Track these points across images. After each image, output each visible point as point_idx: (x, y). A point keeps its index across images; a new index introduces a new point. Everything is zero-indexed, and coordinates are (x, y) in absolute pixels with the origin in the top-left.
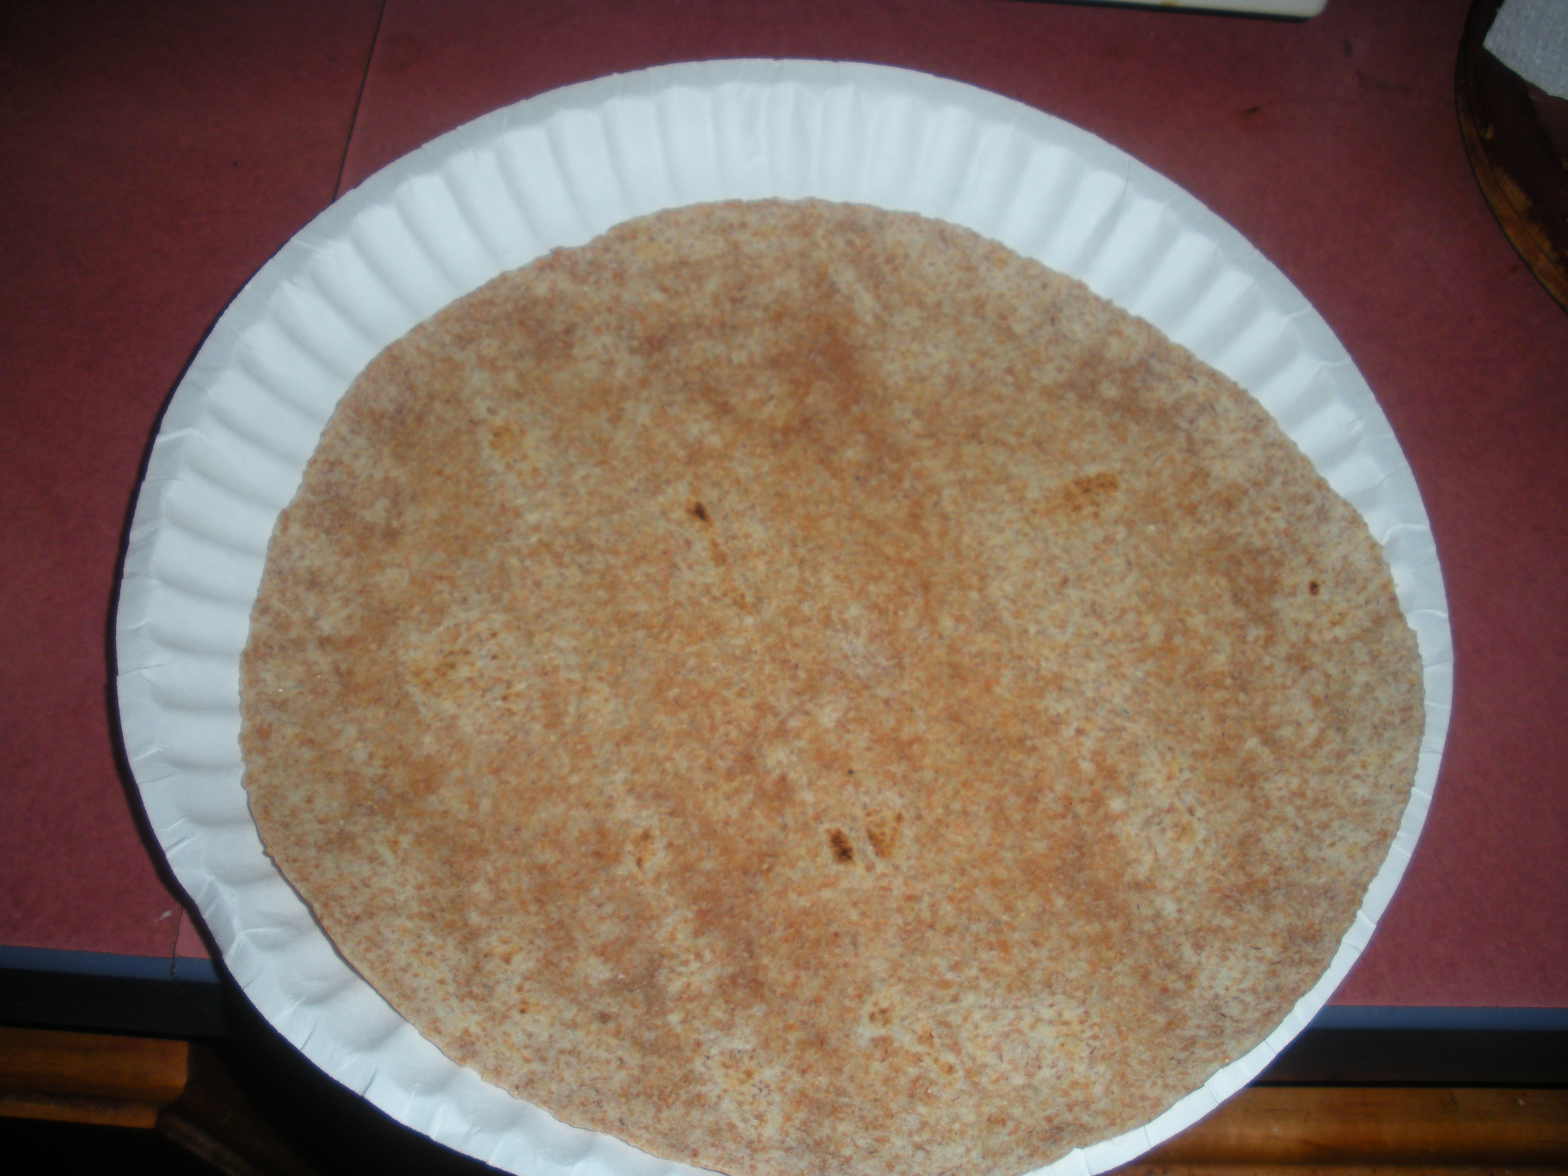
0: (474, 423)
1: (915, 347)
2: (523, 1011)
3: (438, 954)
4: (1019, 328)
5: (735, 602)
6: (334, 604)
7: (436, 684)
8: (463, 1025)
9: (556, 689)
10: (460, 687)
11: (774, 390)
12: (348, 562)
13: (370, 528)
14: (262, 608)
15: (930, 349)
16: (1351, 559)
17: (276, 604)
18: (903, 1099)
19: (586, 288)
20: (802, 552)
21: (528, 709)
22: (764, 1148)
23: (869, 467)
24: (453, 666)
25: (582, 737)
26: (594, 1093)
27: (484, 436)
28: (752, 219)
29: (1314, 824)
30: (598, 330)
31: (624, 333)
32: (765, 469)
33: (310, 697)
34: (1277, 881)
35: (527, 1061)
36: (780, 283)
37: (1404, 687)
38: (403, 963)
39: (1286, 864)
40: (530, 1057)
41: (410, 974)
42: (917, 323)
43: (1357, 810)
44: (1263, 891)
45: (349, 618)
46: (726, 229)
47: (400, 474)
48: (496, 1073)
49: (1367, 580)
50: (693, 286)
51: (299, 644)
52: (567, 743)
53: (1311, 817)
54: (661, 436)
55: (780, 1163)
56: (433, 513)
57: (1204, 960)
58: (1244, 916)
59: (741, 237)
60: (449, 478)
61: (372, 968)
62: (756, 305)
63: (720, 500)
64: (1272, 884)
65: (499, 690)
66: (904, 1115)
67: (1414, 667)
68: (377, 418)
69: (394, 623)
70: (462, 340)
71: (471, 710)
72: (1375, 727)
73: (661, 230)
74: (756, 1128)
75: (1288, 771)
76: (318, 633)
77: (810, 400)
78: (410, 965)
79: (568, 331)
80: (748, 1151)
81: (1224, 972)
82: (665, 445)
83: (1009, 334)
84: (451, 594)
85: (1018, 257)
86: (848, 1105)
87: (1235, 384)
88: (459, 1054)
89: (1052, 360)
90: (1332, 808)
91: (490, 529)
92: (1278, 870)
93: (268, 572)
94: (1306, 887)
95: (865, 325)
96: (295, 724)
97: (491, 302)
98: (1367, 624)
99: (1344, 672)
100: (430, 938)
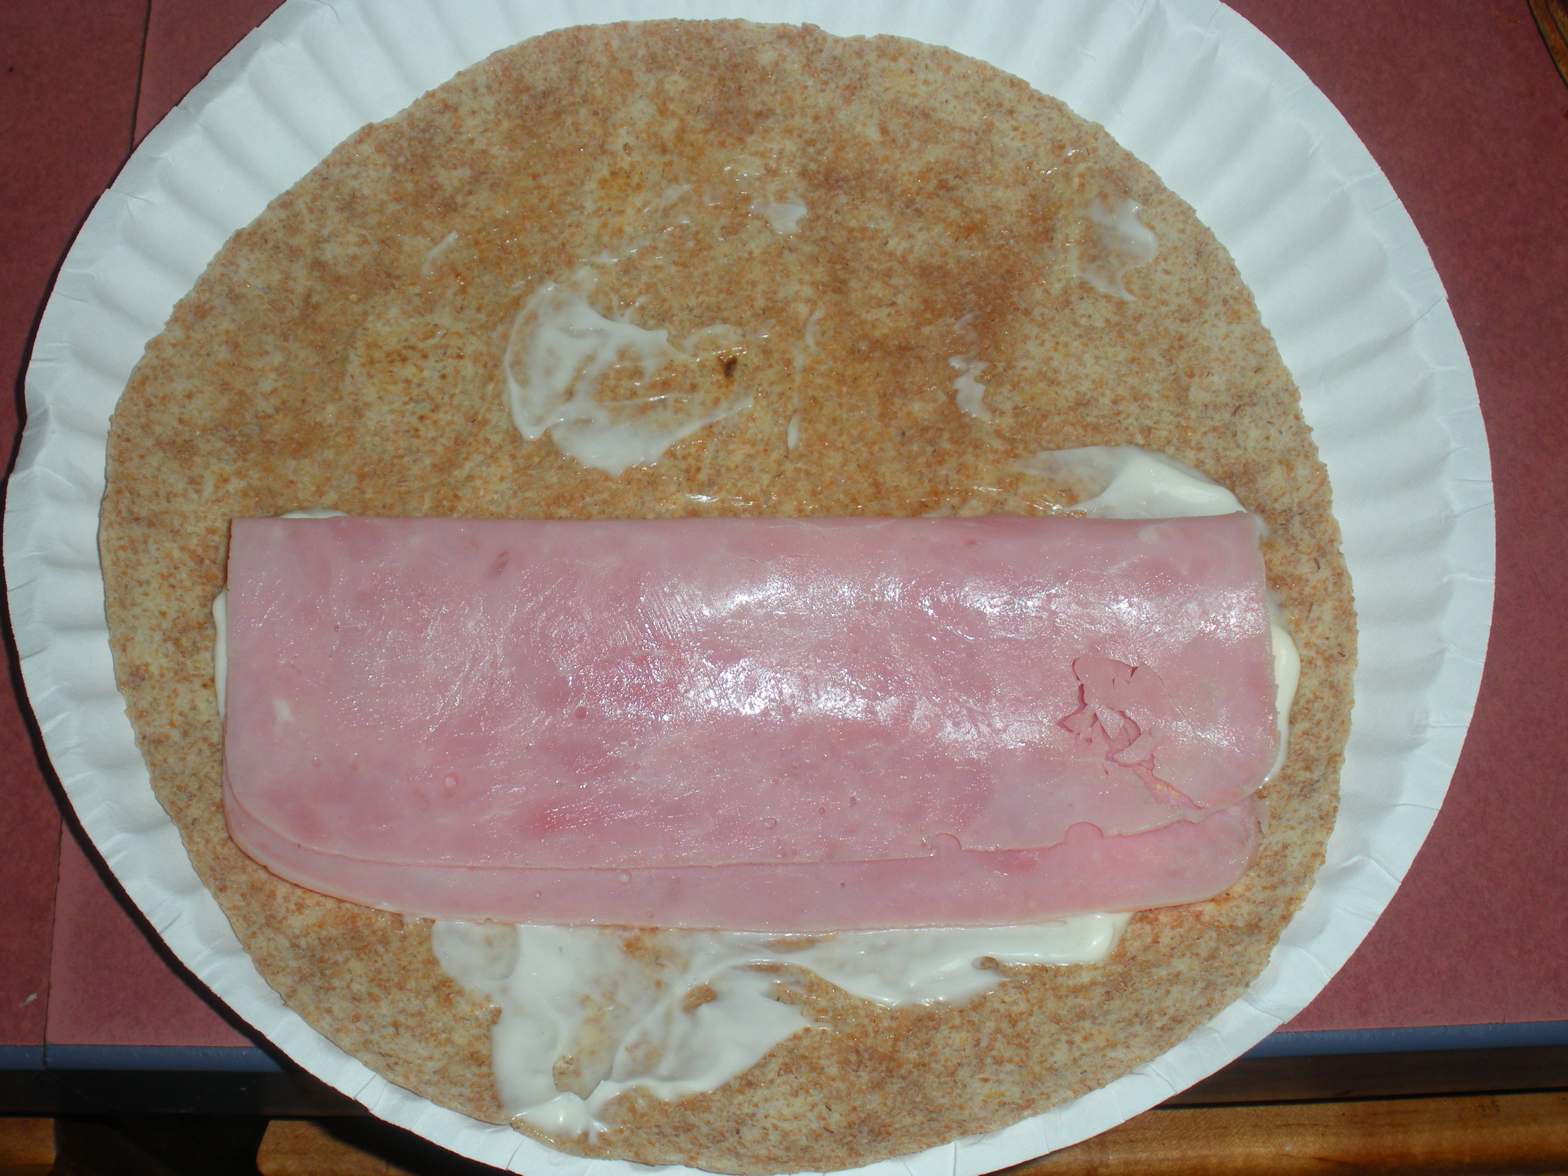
0: (602, 149)
1: (1076, 346)
2: (205, 686)
3: (179, 592)
4: (1197, 395)
5: (687, 471)
6: (352, 238)
7: (377, 365)
8: (149, 660)
9: (471, 439)
10: (395, 383)
11: (900, 300)
12: (393, 207)
13: (435, 188)
14: (286, 201)
15: (1088, 358)
16: (1287, 852)
17: (301, 206)
18: (426, 985)
19: (810, 83)
20: (789, 467)
21: (434, 439)
22: (278, 929)
23: (924, 430)
24: (404, 360)
25: (456, 496)
26: (197, 787)
27: (602, 169)
28: (1026, 110)
29: (994, 1053)
30: (789, 131)
31: (811, 150)
32: (823, 368)
33: (267, 306)
34: (911, 1072)
35: (172, 724)
36: (1000, 193)
37: (1202, 1001)
38: (144, 577)
39: (933, 1065)
40: (177, 724)
41: (141, 590)
42: (1100, 324)
43: (1037, 1069)
44: (889, 1071)
45: (355, 258)
46: (993, 105)
47: (501, 154)
48: (138, 715)
49: (1283, 882)
50: (915, 145)
51: (294, 253)
52: (438, 493)
53: (997, 1045)
54: (757, 273)
55: (276, 949)
56: (500, 211)
57: (778, 1081)
58: (852, 1077)
59: (1003, 124)
60: (539, 187)
61: (114, 564)
62: (958, 203)
63: (757, 369)
64: (903, 1071)
65: (424, 408)
66: (413, 995)
67: (1230, 992)
68: (521, 88)
69: (386, 289)
70: (654, 63)
71: (386, 408)
72: (1136, 1015)
73: (927, 67)
74: (288, 910)
75: (1027, 992)
76: (317, 253)
77: (926, 330)
78: (148, 583)
79: (759, 115)
80: (264, 921)
81: (781, 1103)
82: (754, 284)
83: (1182, 395)
84: (455, 295)
85: (1257, 322)
86: (377, 953)
87: (1352, 599)
88: (124, 678)
89: (1200, 449)
90: (1022, 1052)
91: (535, 260)
92: (922, 1065)
93: (315, 172)
94: (925, 1096)
95: (1046, 291)
96: (234, 321)
97: (708, 41)
98: (1240, 923)
99: (1173, 949)
100: (183, 575)
